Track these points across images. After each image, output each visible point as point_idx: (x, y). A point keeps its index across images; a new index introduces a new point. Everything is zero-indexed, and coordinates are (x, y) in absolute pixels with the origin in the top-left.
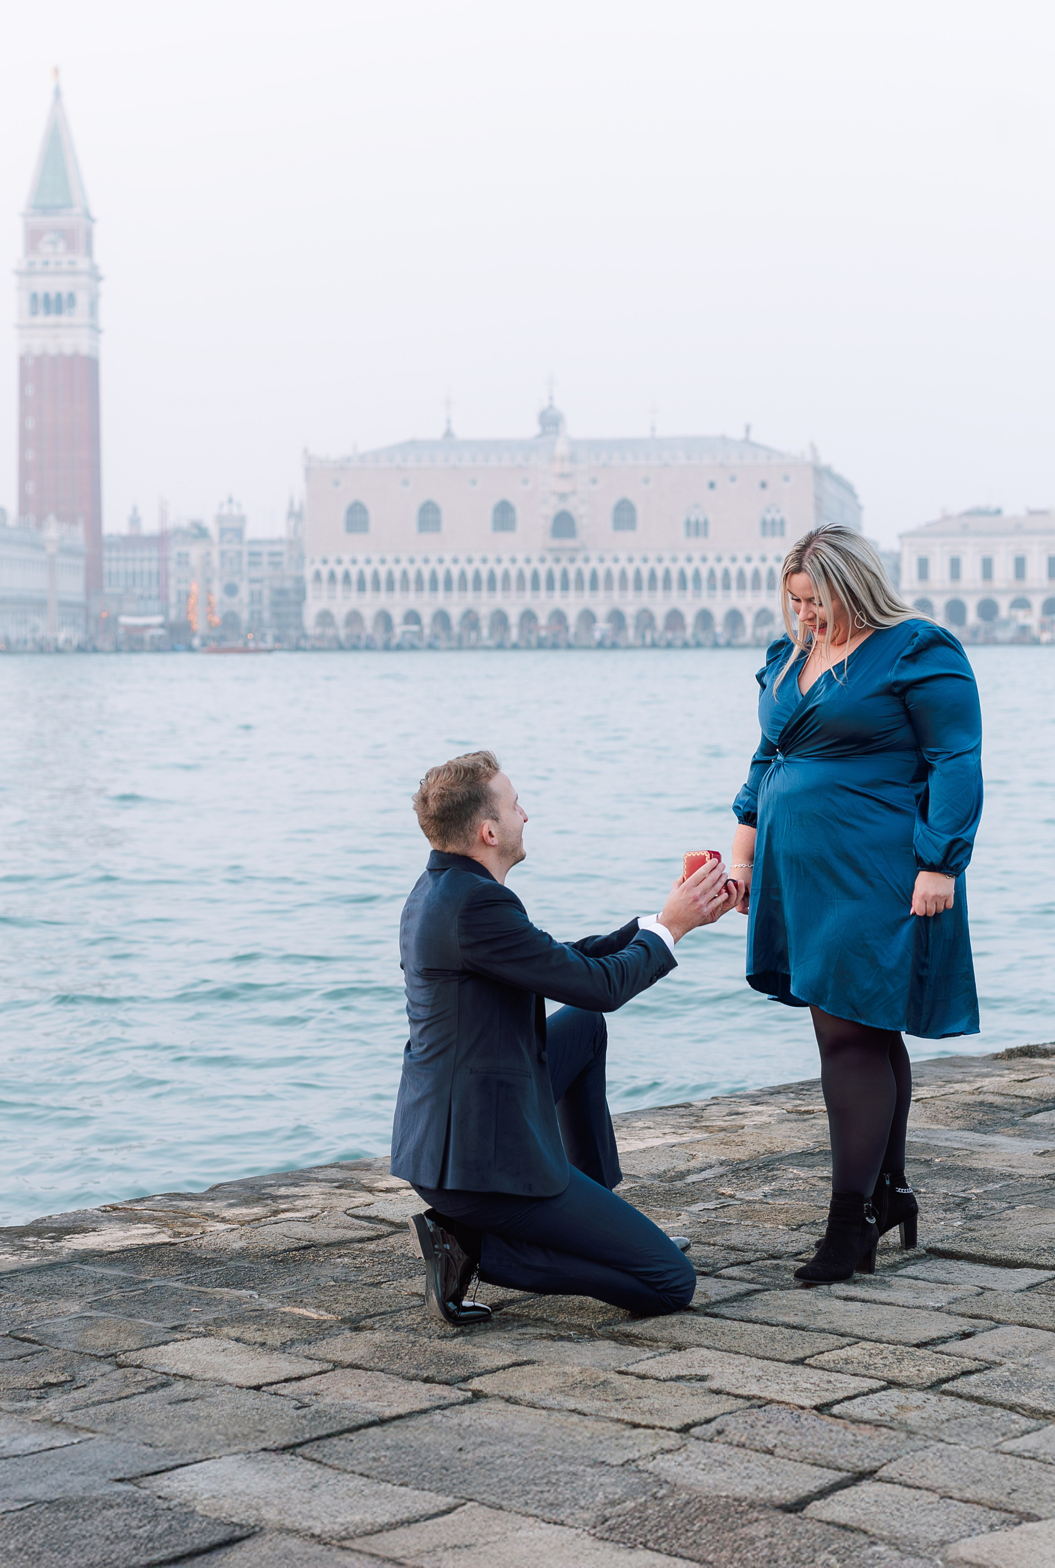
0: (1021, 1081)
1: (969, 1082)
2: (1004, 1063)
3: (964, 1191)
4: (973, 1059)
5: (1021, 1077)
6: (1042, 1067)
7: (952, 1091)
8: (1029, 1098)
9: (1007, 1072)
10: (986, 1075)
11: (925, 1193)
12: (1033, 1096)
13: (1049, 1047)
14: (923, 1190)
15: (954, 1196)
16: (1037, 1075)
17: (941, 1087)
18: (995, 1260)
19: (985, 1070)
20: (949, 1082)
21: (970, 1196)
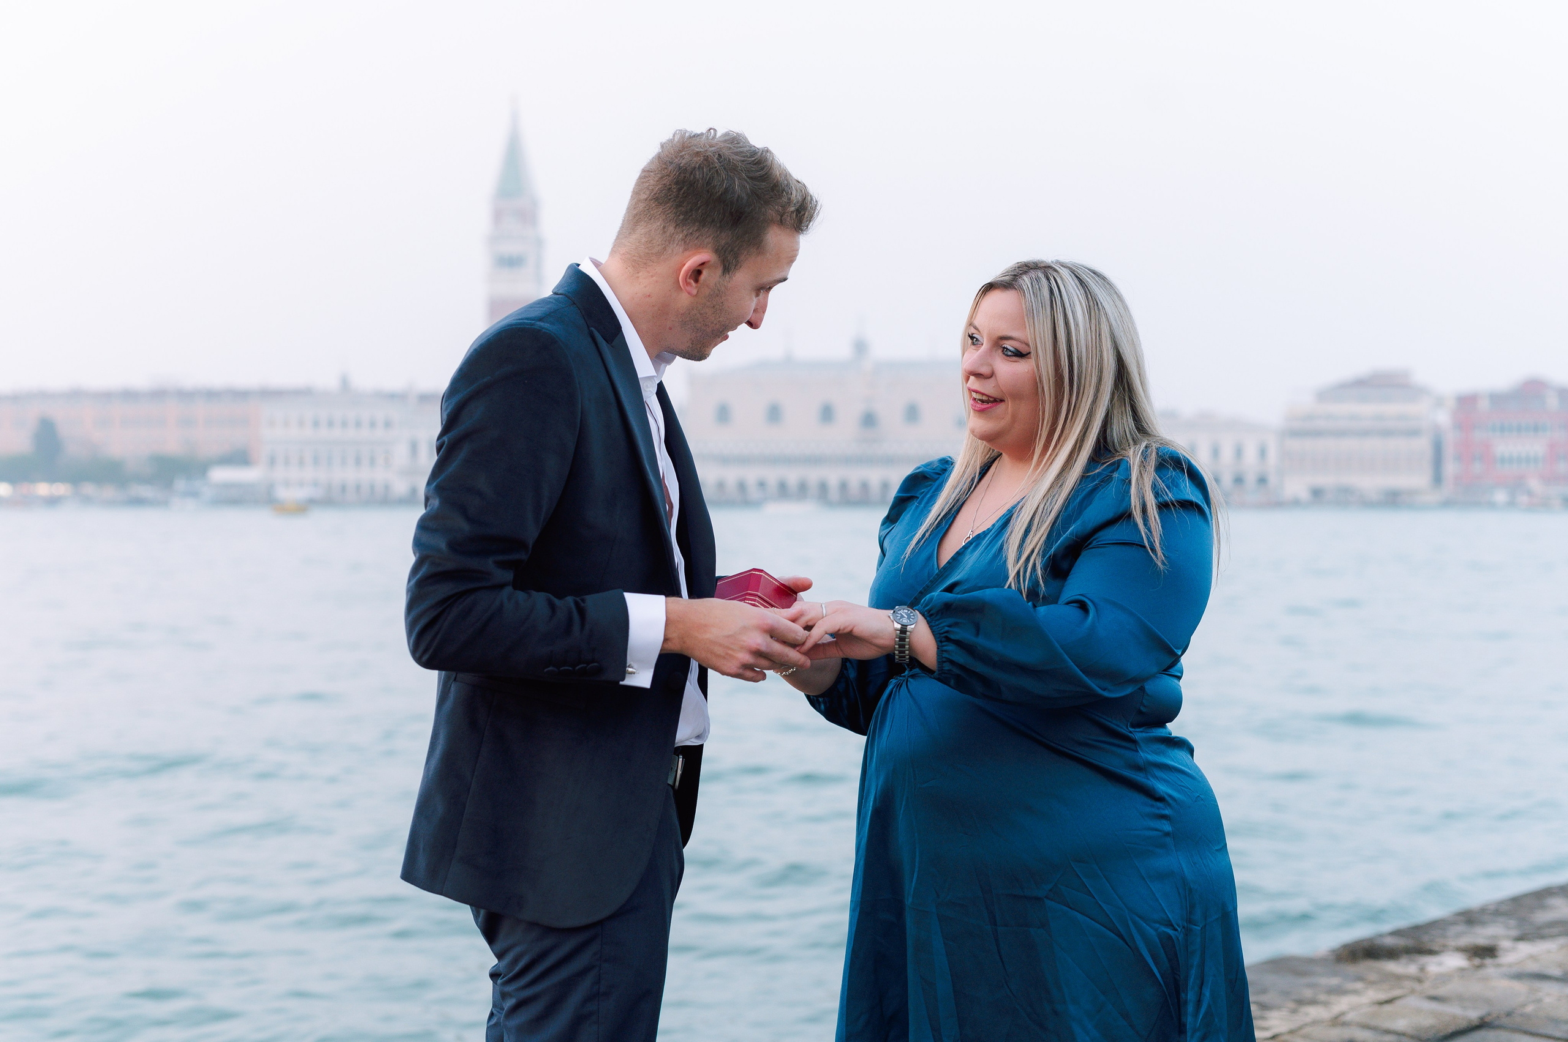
0: (1381, 1003)
1: (1326, 1004)
2: (1352, 969)
4: (1311, 961)
5: (1383, 996)
6: (1399, 978)
7: (1308, 1020)
8: (1403, 1034)
9: (1359, 985)
10: (1339, 991)
12: (1410, 1031)
13: (1390, 941)
16: (1396, 992)
17: (1294, 1011)
19: (1334, 981)
20: (1301, 1002)
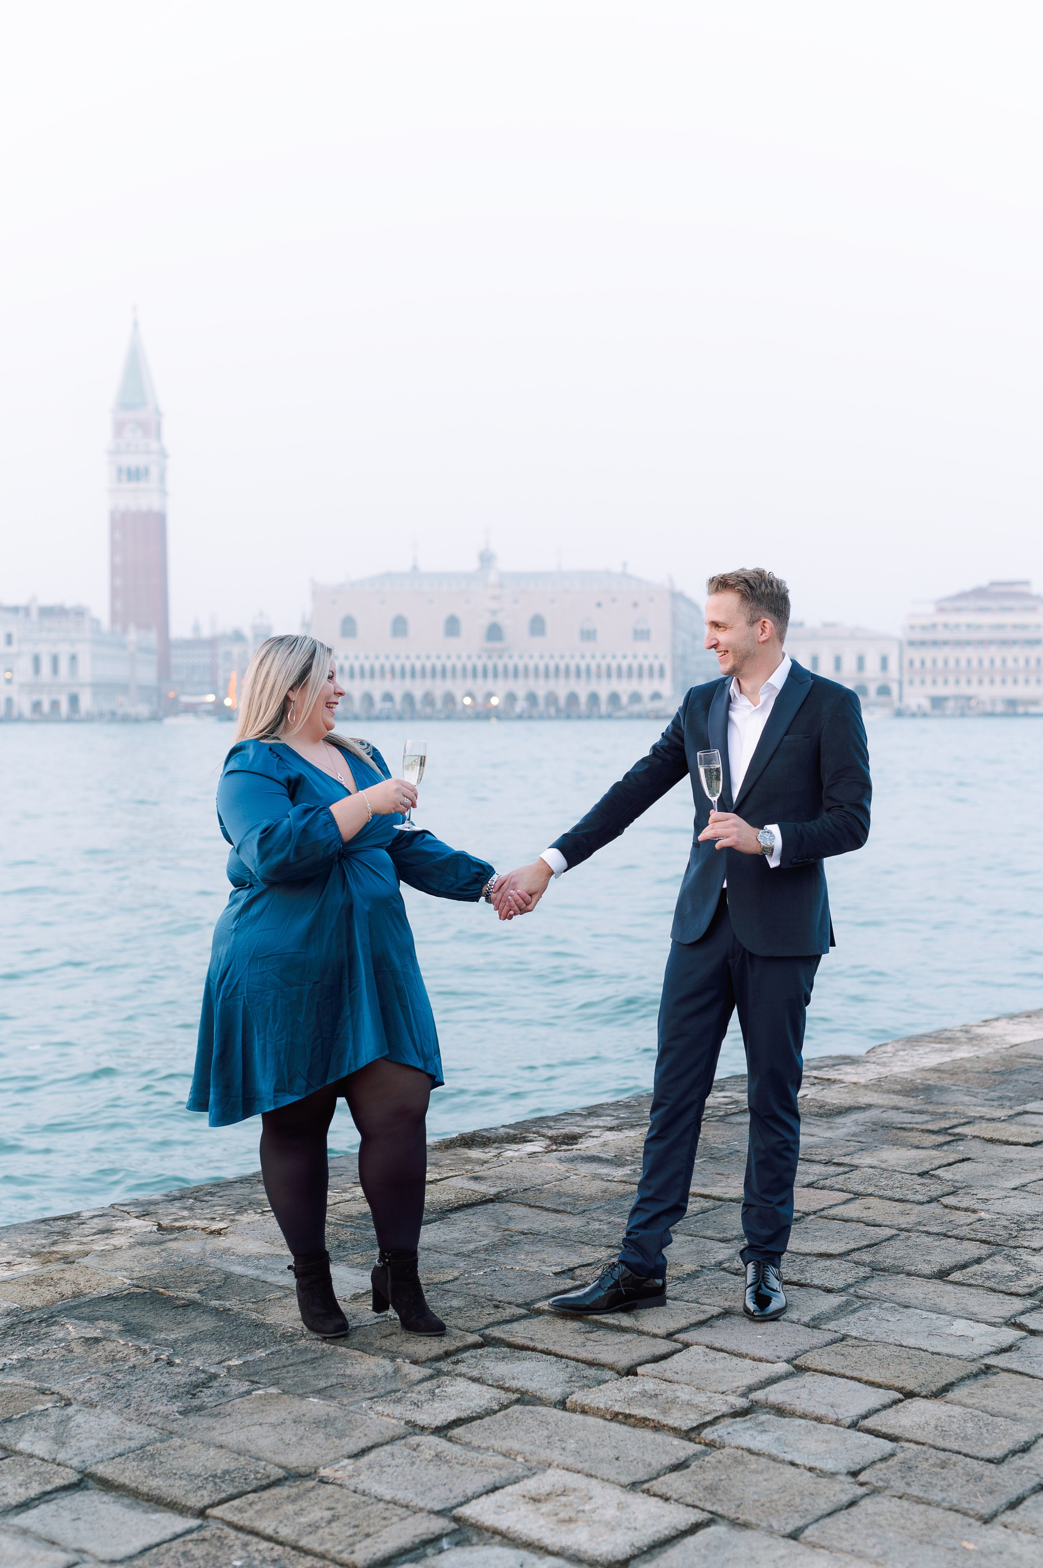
3: (219, 1363)
11: (178, 1365)
14: (177, 1361)
15: (203, 1371)
18: (148, 1495)
21: (220, 1372)
